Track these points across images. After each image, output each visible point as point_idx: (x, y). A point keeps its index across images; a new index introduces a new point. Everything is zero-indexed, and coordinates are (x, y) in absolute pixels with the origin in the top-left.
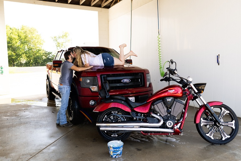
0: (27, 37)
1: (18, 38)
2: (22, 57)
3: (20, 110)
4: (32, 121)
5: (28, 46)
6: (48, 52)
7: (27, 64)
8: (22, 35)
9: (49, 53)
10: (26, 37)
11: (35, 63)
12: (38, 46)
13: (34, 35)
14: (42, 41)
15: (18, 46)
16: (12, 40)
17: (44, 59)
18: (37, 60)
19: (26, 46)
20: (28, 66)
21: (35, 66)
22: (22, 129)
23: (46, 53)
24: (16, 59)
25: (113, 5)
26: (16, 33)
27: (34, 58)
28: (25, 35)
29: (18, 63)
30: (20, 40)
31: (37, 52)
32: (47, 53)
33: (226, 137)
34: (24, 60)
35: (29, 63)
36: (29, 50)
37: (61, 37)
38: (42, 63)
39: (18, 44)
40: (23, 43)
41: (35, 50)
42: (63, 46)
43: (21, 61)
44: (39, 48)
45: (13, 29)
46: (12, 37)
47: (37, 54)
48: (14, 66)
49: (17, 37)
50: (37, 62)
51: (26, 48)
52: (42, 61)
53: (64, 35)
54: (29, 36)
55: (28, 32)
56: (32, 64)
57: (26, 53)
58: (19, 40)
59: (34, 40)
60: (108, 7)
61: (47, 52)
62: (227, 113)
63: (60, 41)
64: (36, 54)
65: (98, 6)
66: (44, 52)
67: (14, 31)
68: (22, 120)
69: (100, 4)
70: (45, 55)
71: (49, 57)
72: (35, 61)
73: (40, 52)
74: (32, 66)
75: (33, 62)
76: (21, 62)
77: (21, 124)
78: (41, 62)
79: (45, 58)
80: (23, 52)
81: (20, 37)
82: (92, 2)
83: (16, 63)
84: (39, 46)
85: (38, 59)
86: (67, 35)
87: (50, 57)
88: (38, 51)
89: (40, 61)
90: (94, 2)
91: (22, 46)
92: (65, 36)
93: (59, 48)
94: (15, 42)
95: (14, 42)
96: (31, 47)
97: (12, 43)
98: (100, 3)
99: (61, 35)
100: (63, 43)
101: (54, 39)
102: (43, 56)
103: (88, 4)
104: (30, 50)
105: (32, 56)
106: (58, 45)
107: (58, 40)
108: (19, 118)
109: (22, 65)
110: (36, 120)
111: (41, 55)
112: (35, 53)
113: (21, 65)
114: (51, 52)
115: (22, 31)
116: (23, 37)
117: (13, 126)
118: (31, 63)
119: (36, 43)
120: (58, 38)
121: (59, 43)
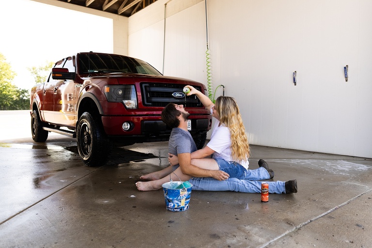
6: (22, 89)
9: (24, 92)
12: (6, 80)
14: (12, 74)
17: (15, 99)
18: (3, 101)
23: (18, 91)
31: (4, 89)
32: (20, 90)
37: (44, 68)
38: (11, 105)
44: (7, 84)
47: (4, 92)
50: (3, 104)
52: (12, 103)
64: (2, 92)
65: (113, 11)
66: (15, 89)
70: (16, 94)
71: (23, 96)
73: (8, 89)
78: (9, 103)
79: (17, 98)
82: (104, 4)
85: (5, 99)
87: (25, 98)
88: (4, 87)
90: (107, 4)
98: (115, 8)
99: (44, 66)
101: (32, 71)
103: (98, 6)
107: (38, 73)
111: (11, 93)
114: (26, 90)
119: (3, 76)
120: (39, 70)
121: (40, 78)
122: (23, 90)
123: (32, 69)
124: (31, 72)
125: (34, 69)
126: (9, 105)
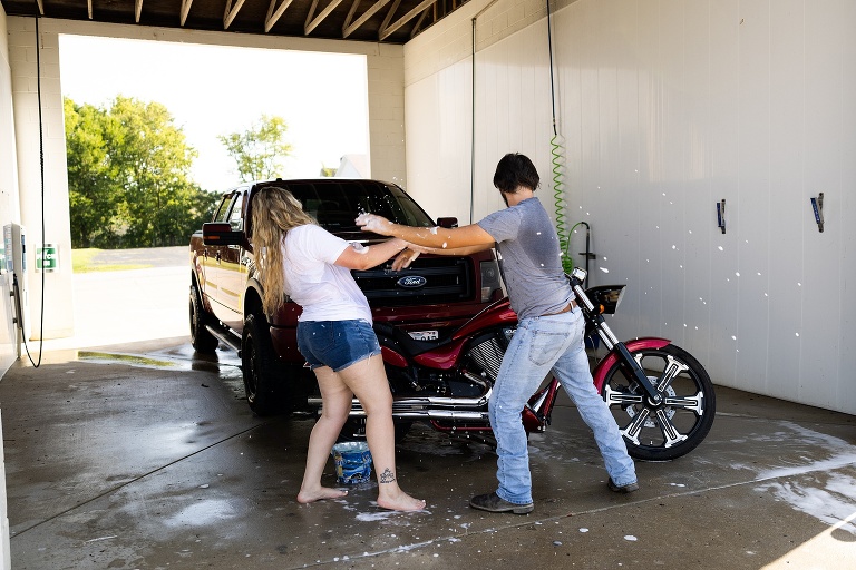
0: (133, 138)
1: (103, 144)
2: (115, 214)
3: (105, 379)
4: (139, 406)
5: (136, 171)
6: (209, 192)
7: (134, 240)
8: (116, 132)
9: (213, 198)
10: (130, 140)
11: (162, 236)
12: (173, 171)
13: (157, 133)
14: (187, 152)
15: (103, 174)
16: (82, 150)
17: (194, 218)
18: (168, 225)
19: (132, 172)
20: (135, 247)
21: (160, 246)
22: (110, 424)
23: (200, 198)
24: (97, 219)
25: (417, 33)
26: (96, 127)
27: (158, 216)
28: (126, 130)
29: (103, 235)
30: (109, 152)
31: (170, 193)
32: (205, 195)
33: (674, 438)
34: (121, 225)
35: (141, 234)
36: (139, 188)
37: (258, 136)
39: (103, 164)
40: (120, 163)
41: (164, 187)
42: (265, 172)
43: (114, 228)
44: (175, 179)
45: (85, 109)
46: (82, 140)
47: (171, 202)
48: (87, 245)
49: (97, 141)
50: (168, 232)
51: (130, 179)
52: (188, 228)
53: (266, 129)
54: (142, 136)
55: (138, 120)
56: (150, 237)
57: (130, 197)
58: (107, 149)
59: (161, 148)
60: (402, 38)
61: (205, 192)
62: (682, 371)
63: (254, 150)
64: (165, 202)
65: (368, 35)
66: (193, 193)
67: (89, 117)
68: (110, 404)
69: (374, 29)
70: (197, 205)
72: (161, 226)
73: (180, 193)
74: (150, 246)
75: (155, 229)
76: (110, 232)
77: (106, 413)
78: (183, 228)
79: (199, 214)
80: (120, 192)
81: (111, 140)
82: (345, 25)
83: (93, 235)
84: (177, 173)
85: (174, 218)
86: (279, 127)
88: (171, 189)
89: (181, 228)
90: (351, 23)
91: (114, 172)
92: (271, 131)
93: (248, 177)
94: (91, 158)
95: (88, 158)
96: (149, 175)
97: (80, 162)
99: (258, 131)
100: (264, 160)
101: (232, 144)
102: (190, 208)
103: (331, 30)
104: (143, 186)
105: (150, 210)
106: (247, 166)
107: (245, 149)
108: (103, 400)
109: (114, 244)
110: (150, 404)
111: (185, 203)
112: (163, 198)
113: (111, 242)
114: (218, 193)
115: (117, 119)
116: (119, 139)
117: (83, 417)
118: (147, 235)
119: (167, 161)
120: (245, 140)
121: (249, 160)
122: (210, 195)
123: (230, 141)
124: (227, 147)
125: (234, 139)
126: (182, 233)
